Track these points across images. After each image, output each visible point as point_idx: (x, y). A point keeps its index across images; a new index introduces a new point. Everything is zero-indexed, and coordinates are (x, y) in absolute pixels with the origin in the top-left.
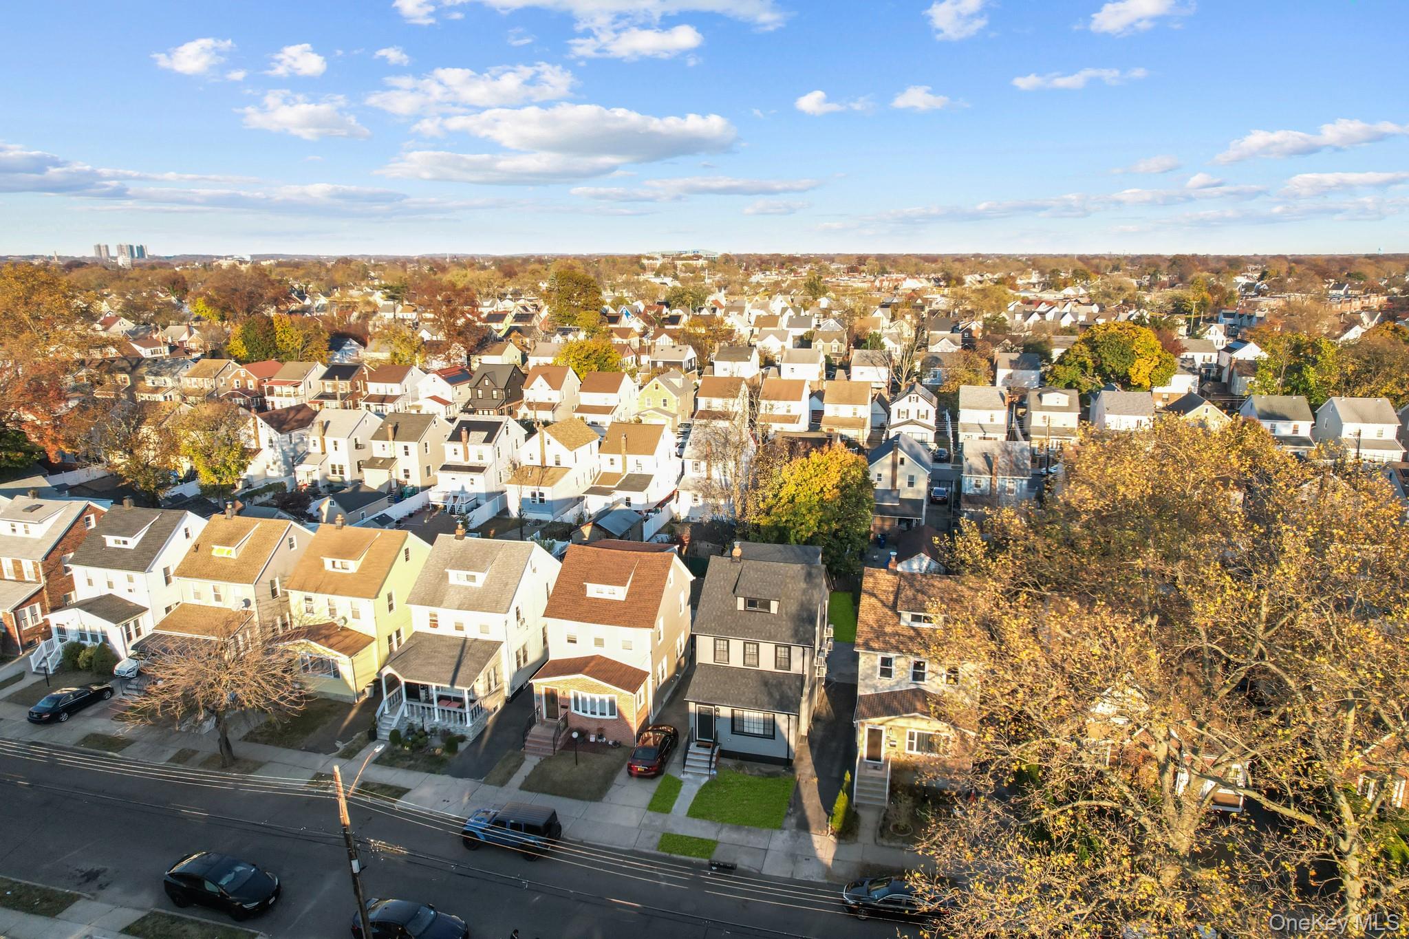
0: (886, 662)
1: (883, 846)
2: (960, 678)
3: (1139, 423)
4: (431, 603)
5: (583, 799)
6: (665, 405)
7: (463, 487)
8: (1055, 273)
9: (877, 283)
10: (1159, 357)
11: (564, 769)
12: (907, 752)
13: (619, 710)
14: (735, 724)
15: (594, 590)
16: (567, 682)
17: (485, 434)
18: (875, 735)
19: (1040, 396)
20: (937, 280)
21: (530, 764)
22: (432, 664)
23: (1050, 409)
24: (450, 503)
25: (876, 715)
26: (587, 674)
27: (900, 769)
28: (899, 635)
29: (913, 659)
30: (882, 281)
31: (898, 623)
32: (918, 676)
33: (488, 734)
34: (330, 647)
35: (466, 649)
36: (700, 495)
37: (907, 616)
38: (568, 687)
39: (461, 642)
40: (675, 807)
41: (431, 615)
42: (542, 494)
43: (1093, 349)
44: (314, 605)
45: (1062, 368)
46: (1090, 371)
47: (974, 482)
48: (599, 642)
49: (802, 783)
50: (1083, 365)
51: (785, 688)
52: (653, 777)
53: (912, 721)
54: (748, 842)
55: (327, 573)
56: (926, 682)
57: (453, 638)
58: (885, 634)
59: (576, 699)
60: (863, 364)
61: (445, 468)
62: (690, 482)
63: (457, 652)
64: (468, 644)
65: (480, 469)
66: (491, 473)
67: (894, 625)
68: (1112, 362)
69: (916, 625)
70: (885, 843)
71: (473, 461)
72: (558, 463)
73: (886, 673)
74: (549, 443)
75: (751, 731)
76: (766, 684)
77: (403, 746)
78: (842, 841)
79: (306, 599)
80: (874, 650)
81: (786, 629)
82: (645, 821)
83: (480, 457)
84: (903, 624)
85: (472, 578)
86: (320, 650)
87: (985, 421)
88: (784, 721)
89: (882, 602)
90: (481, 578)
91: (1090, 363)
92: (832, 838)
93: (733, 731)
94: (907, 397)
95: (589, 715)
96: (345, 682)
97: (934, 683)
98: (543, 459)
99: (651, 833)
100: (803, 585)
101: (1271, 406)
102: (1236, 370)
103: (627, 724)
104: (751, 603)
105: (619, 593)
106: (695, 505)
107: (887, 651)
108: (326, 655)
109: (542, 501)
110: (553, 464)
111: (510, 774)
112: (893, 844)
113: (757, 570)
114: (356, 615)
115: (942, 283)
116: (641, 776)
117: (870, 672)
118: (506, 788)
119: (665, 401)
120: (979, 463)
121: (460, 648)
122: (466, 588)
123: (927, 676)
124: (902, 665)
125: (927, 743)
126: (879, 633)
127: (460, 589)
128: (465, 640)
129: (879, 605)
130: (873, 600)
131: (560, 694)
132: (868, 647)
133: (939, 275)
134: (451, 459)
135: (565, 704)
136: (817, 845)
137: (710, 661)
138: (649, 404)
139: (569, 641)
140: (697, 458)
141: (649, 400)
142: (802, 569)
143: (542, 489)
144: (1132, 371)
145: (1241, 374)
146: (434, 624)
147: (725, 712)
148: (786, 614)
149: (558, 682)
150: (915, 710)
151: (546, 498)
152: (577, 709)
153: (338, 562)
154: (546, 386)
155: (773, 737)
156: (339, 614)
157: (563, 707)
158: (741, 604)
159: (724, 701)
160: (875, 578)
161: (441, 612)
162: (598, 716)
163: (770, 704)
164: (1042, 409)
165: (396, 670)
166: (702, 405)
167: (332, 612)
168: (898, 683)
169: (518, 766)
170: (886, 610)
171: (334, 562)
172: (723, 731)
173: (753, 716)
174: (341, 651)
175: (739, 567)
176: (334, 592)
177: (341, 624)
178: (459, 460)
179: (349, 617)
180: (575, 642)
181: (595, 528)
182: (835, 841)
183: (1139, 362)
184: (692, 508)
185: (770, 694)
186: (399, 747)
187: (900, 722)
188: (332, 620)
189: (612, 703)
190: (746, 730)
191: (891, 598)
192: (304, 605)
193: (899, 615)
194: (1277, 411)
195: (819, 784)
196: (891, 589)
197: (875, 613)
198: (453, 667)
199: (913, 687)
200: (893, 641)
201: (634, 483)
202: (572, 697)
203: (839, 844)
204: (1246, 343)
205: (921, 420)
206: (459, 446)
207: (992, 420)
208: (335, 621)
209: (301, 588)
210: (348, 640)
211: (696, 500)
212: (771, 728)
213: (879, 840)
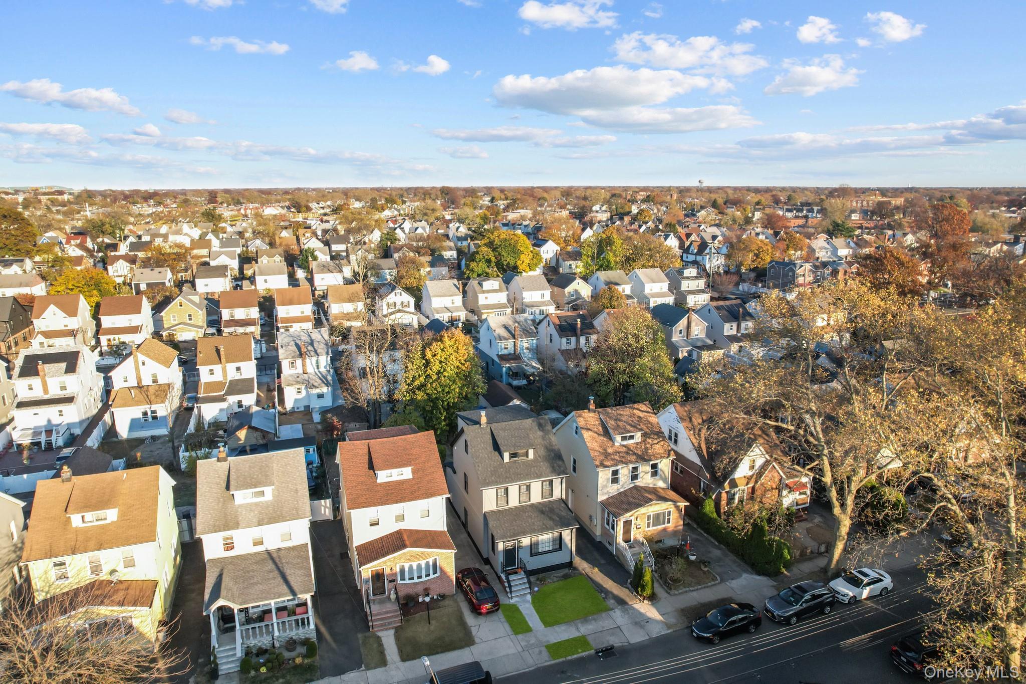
0: (615, 473)
1: (676, 595)
2: (659, 471)
3: (543, 296)
4: (227, 527)
5: (461, 647)
6: (190, 319)
7: (49, 421)
11: (422, 631)
12: (647, 529)
13: (441, 569)
14: (534, 550)
15: (383, 476)
16: (394, 559)
17: (63, 365)
18: (628, 524)
19: (480, 284)
20: (289, 208)
21: (388, 639)
22: (256, 584)
23: (488, 291)
24: (43, 439)
25: (627, 511)
26: (412, 546)
27: (650, 540)
28: (619, 453)
29: (631, 466)
31: (613, 445)
32: (635, 477)
33: (323, 629)
34: (121, 604)
35: (277, 560)
36: (303, 387)
37: (618, 438)
38: (389, 564)
39: (266, 556)
40: (530, 625)
41: (224, 539)
42: (154, 412)
43: (494, 250)
44: (68, 569)
45: (475, 264)
46: (493, 264)
48: (401, 518)
49: (590, 574)
50: (489, 261)
51: (557, 511)
52: (497, 610)
53: (649, 507)
54: (603, 627)
55: (77, 530)
56: (640, 480)
57: (255, 554)
58: (610, 454)
59: (402, 571)
61: (21, 405)
63: (270, 566)
64: (275, 555)
65: (70, 400)
66: (79, 400)
67: (612, 447)
68: (508, 259)
69: (625, 443)
70: (676, 592)
71: (54, 391)
72: (155, 381)
73: (615, 480)
74: (143, 364)
75: (544, 550)
76: (542, 512)
77: (257, 670)
78: (654, 601)
79: (55, 565)
80: (608, 467)
81: (545, 466)
82: (523, 644)
83: (63, 388)
84: (617, 444)
85: (263, 493)
86: (105, 611)
87: (449, 305)
88: (568, 535)
89: (596, 433)
90: (269, 493)
92: (646, 602)
93: (532, 555)
95: (416, 580)
97: (646, 479)
98: (139, 380)
99: (537, 650)
100: (540, 433)
101: (608, 277)
102: (560, 258)
103: (448, 577)
104: (513, 455)
105: (406, 473)
106: (300, 396)
107: (616, 465)
108: (115, 614)
109: (155, 418)
110: (151, 383)
112: (680, 591)
113: (504, 430)
114: (130, 563)
116: (490, 612)
117: (605, 483)
118: (390, 666)
119: (190, 316)
120: (503, 332)
121: (270, 562)
122: (256, 504)
123: (640, 476)
124: (625, 472)
125: (658, 519)
126: (607, 455)
127: (250, 507)
128: (268, 553)
129: (596, 435)
130: (590, 433)
131: (387, 571)
132: (603, 465)
134: (24, 394)
135: (393, 578)
136: (642, 611)
137: (494, 508)
139: (371, 525)
140: (293, 357)
141: (174, 317)
142: (533, 421)
143: (154, 407)
145: (564, 261)
146: (229, 546)
147: (526, 541)
148: (540, 457)
149: (386, 562)
150: (651, 500)
151: (159, 414)
152: (403, 579)
153: (89, 516)
155: (560, 548)
156: (106, 569)
157: (391, 581)
158: (506, 456)
159: (524, 533)
160: (584, 418)
161: (236, 534)
162: (424, 579)
163: (556, 526)
164: (484, 292)
165: (229, 600)
166: (226, 314)
167: (96, 569)
168: (622, 486)
169: (381, 644)
170: (602, 438)
171: (83, 517)
172: (524, 556)
173: (545, 538)
174: (135, 604)
175: (489, 430)
176: (100, 547)
177: (114, 578)
178: (38, 393)
179: (120, 567)
180: (378, 524)
181: (250, 430)
182: (650, 603)
183: (522, 257)
184: (296, 400)
185: (551, 519)
186: (253, 673)
187: (642, 510)
188: (97, 578)
189: (435, 565)
190: (540, 550)
191: (600, 429)
192: (53, 574)
193: (611, 439)
194: (613, 280)
195: (601, 571)
196: (597, 423)
197: (596, 442)
198: (280, 580)
199: (632, 485)
200: (617, 457)
201: (239, 387)
202: (398, 570)
203: (653, 604)
205: (405, 309)
206: (35, 381)
207: (453, 303)
208: (104, 576)
209: (50, 554)
210: (131, 592)
211: (299, 392)
212: (559, 543)
213: (672, 592)
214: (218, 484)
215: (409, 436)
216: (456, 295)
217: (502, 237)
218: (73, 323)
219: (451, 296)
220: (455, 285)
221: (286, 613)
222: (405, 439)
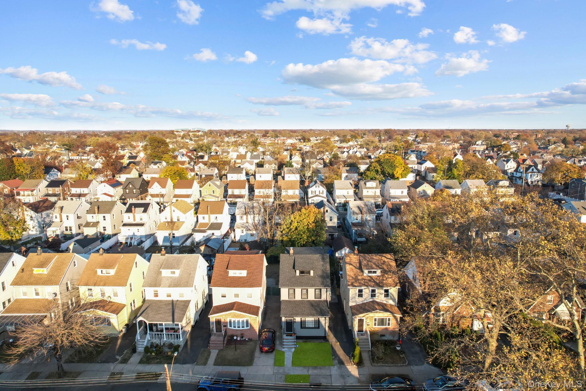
0: (360, 291)
1: (376, 366)
2: (389, 294)
3: (402, 192)
4: (155, 285)
5: (245, 366)
6: (214, 193)
7: (134, 233)
8: (344, 136)
9: (276, 141)
10: (404, 167)
11: (231, 353)
12: (374, 327)
13: (250, 325)
14: (302, 324)
15: (232, 273)
16: (226, 315)
17: (143, 209)
18: (361, 321)
19: (365, 184)
20: (300, 140)
21: (214, 354)
22: (160, 314)
23: (370, 188)
24: (129, 241)
25: (361, 313)
26: (235, 310)
27: (373, 333)
28: (364, 279)
29: (371, 289)
30: (278, 140)
31: (363, 275)
32: (373, 296)
33: (189, 343)
34: (106, 311)
35: (174, 305)
36: (244, 230)
37: (366, 271)
38: (225, 317)
39: (171, 302)
40: (285, 363)
41: (154, 291)
42: (173, 234)
43: (380, 165)
44: (93, 292)
45: (369, 172)
46: (380, 173)
47: (355, 218)
48: (237, 296)
49: (333, 345)
50: (377, 171)
51: (321, 306)
52: (272, 352)
53: (376, 314)
54: (322, 373)
55: (99, 276)
56: (376, 297)
57: (166, 301)
58: (359, 280)
59: (230, 322)
60: (289, 173)
61: (125, 225)
62: (239, 225)
63: (171, 307)
64: (174, 303)
65: (142, 225)
66: (146, 226)
67: (361, 276)
68: (388, 170)
69: (370, 275)
70: (376, 365)
71: (138, 221)
72: (178, 220)
73: (360, 295)
74: (174, 211)
75: (309, 326)
76: (312, 305)
77: (151, 353)
78: (359, 367)
79: (89, 290)
80: (356, 286)
81: (319, 280)
82: (275, 371)
83: (141, 219)
84: (365, 275)
85: (174, 273)
86: (101, 313)
87: (346, 194)
88: (323, 320)
89: (355, 267)
90: (178, 272)
91: (379, 170)
92: (355, 366)
93: (301, 328)
94: (315, 186)
95: (237, 328)
96: (114, 327)
97: (380, 297)
98: (172, 219)
99: (280, 376)
100: (322, 263)
101: (447, 184)
102: (427, 171)
103: (254, 330)
104: (302, 272)
105: (244, 273)
106: (243, 234)
107: (361, 286)
108: (104, 315)
109: (174, 237)
110: (176, 221)
111: (207, 359)
112: (379, 365)
113: (301, 258)
114: (116, 295)
115: (302, 141)
116: (267, 352)
117: (354, 296)
118: (207, 366)
119: (213, 191)
120: (356, 210)
121: (171, 305)
122: (171, 277)
123: (377, 295)
124: (367, 292)
125: (382, 322)
126: (356, 279)
127: (168, 278)
128: (173, 301)
129: (354, 268)
130: (351, 266)
131: (222, 320)
132: (352, 285)
133: (300, 138)
134: (126, 221)
135: (225, 325)
136: (350, 370)
137: (287, 299)
138: (206, 193)
139: (222, 297)
140: (242, 214)
141: (206, 191)
142: (320, 256)
143: (174, 232)
144: (395, 173)
145: (430, 173)
146: (156, 295)
147: (298, 319)
148: (317, 275)
149: (222, 315)
150: (376, 309)
151: (176, 235)
152: (231, 326)
153: (104, 271)
154: (159, 187)
155: (319, 328)
156: (107, 295)
157: (224, 326)
158: (298, 273)
159: (297, 315)
160: (350, 257)
161: (160, 290)
162: (241, 328)
163: (317, 314)
164: (366, 188)
165: (144, 318)
166: (230, 192)
167: (103, 294)
168: (365, 299)
169: (209, 355)
170: (357, 270)
171: (102, 271)
172: (297, 328)
173: (310, 319)
174: (111, 312)
175: (293, 258)
176: (104, 285)
177: (109, 300)
178: (131, 221)
179: (112, 296)
180: (225, 297)
181: (206, 247)
182: (356, 367)
183: (397, 169)
184: (241, 236)
185: (316, 310)
186: (149, 354)
187: (371, 315)
188: (103, 298)
189: (247, 322)
190: (307, 326)
191: (358, 265)
192: (87, 293)
193: (362, 272)
194: (449, 185)
195: (340, 344)
196: (357, 261)
197: (353, 272)
198: (171, 314)
199: (371, 300)
200: (362, 282)
201: (215, 227)
202: (228, 321)
203: (358, 368)
204: (426, 161)
205: (321, 195)
206: (131, 215)
207: (348, 193)
208: (105, 298)
209: (87, 285)
210: (113, 307)
211: (243, 232)
212: (318, 324)
213: (373, 364)
214: (158, 265)
215: (251, 255)
216: (350, 189)
217: (386, 157)
218: (163, 191)
219: (347, 189)
220: (351, 183)
221: (173, 331)
222: (249, 257)
